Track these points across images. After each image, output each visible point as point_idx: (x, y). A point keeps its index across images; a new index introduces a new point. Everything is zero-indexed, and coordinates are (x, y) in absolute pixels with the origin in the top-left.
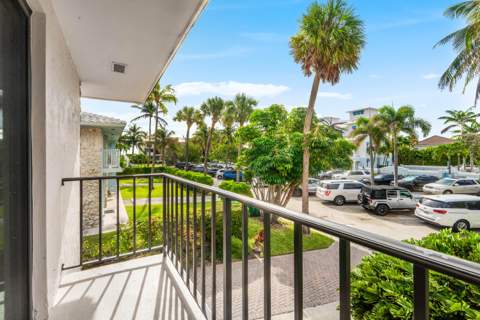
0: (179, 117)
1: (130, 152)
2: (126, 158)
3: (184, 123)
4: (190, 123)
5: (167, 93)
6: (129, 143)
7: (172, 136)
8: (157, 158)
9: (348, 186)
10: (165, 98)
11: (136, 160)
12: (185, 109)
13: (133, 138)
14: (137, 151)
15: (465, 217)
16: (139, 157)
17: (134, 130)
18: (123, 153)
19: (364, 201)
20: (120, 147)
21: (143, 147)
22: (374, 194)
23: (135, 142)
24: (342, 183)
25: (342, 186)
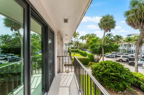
0: (81, 38)
1: (71, 46)
2: (70, 47)
3: (82, 40)
4: (83, 40)
6: (71, 44)
7: (80, 42)
9: (123, 57)
10: (77, 35)
11: (72, 48)
12: (82, 36)
13: (71, 43)
14: (72, 46)
16: (73, 47)
17: (72, 41)
18: (69, 46)
19: (127, 61)
20: (68, 45)
21: (74, 45)
22: (130, 59)
23: (72, 44)
24: (122, 56)
25: (121, 57)
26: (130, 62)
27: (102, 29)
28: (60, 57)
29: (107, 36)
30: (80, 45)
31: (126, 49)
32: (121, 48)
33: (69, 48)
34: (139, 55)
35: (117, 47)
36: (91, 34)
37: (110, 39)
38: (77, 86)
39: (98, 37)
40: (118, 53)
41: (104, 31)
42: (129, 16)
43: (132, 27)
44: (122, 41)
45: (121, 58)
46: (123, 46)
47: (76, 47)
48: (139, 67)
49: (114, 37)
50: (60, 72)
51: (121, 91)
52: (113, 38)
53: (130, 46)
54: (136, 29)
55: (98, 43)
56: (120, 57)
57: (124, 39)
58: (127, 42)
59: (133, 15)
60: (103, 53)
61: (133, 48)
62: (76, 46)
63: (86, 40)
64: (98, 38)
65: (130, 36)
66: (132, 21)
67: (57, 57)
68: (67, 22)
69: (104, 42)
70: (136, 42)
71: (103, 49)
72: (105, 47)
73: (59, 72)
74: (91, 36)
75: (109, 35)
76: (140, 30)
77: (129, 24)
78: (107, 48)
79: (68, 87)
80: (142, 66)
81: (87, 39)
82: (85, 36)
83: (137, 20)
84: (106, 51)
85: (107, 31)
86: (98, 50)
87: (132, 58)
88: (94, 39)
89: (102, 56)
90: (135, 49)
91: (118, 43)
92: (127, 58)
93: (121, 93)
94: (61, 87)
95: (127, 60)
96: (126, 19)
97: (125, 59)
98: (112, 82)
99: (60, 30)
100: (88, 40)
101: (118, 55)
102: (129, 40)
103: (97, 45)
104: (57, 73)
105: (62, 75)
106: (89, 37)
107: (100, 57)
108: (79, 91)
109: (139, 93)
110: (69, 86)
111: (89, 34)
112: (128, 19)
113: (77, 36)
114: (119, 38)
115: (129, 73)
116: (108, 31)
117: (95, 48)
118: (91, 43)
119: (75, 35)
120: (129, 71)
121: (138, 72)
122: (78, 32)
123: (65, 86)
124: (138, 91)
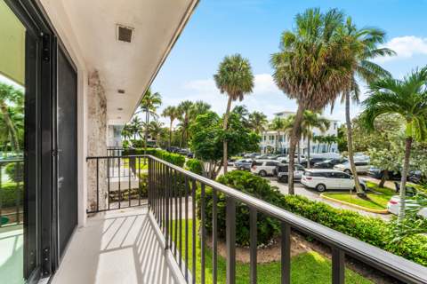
0: (165, 114)
1: (132, 138)
2: (130, 142)
3: (168, 118)
4: (172, 119)
5: (155, 97)
6: (132, 132)
7: (163, 127)
8: (154, 143)
9: (268, 164)
10: (154, 102)
11: (138, 144)
12: (169, 108)
13: (135, 127)
14: (138, 138)
15: (322, 182)
16: (139, 142)
17: (135, 121)
18: (127, 139)
19: (275, 173)
20: (125, 135)
21: (143, 135)
22: (281, 169)
23: (136, 130)
24: (265, 161)
25: (265, 163)
26: (280, 174)
27: (222, 92)
28: (97, 158)
29: (234, 111)
30: (162, 135)
31: (273, 145)
32: (263, 144)
33: (127, 142)
34: (296, 160)
35: (256, 139)
36: (194, 102)
37: (241, 120)
38: (158, 238)
39: (214, 111)
40: (258, 157)
41: (228, 97)
42: (279, 66)
43: (285, 92)
44: (266, 128)
45: (263, 167)
46: (268, 138)
47: (150, 142)
48: (295, 184)
49: (250, 116)
50: (98, 211)
51: (264, 243)
52: (247, 117)
53: (281, 140)
54: (291, 97)
55: (213, 129)
56: (260, 164)
57: (270, 123)
58: (275, 129)
59: (286, 65)
60: (225, 155)
61: (286, 144)
62: (149, 137)
63: (180, 119)
64: (213, 115)
65: (281, 117)
66: (285, 79)
67: (88, 158)
68: (129, 41)
69: (228, 125)
70: (290, 129)
71: (225, 145)
72: (230, 139)
73: (94, 210)
74: (196, 108)
75: (240, 109)
76: (299, 102)
77: (278, 85)
78: (235, 141)
79: (129, 246)
80: (300, 182)
81: (184, 116)
82: (179, 107)
83: (294, 78)
84: (233, 150)
85: (235, 99)
86: (213, 149)
87: (284, 165)
88: (203, 116)
89: (222, 164)
90: (289, 146)
91: (257, 131)
92: (274, 167)
93: (263, 248)
94: (105, 251)
95: (275, 171)
96: (274, 71)
97: (270, 170)
98: (244, 225)
99: (98, 68)
100: (186, 119)
101: (257, 161)
102: (279, 125)
103: (211, 134)
104: (85, 215)
105: (105, 220)
106: (189, 111)
107: (217, 167)
108: (167, 248)
109: (294, 238)
110: (132, 243)
111: (191, 103)
112: (277, 72)
113: (155, 105)
114: (259, 118)
115: (279, 197)
116: (238, 99)
117: (207, 143)
118: (196, 129)
119: (148, 102)
120: (279, 192)
121: (293, 193)
122: (156, 94)
123: (118, 246)
124: (294, 235)
